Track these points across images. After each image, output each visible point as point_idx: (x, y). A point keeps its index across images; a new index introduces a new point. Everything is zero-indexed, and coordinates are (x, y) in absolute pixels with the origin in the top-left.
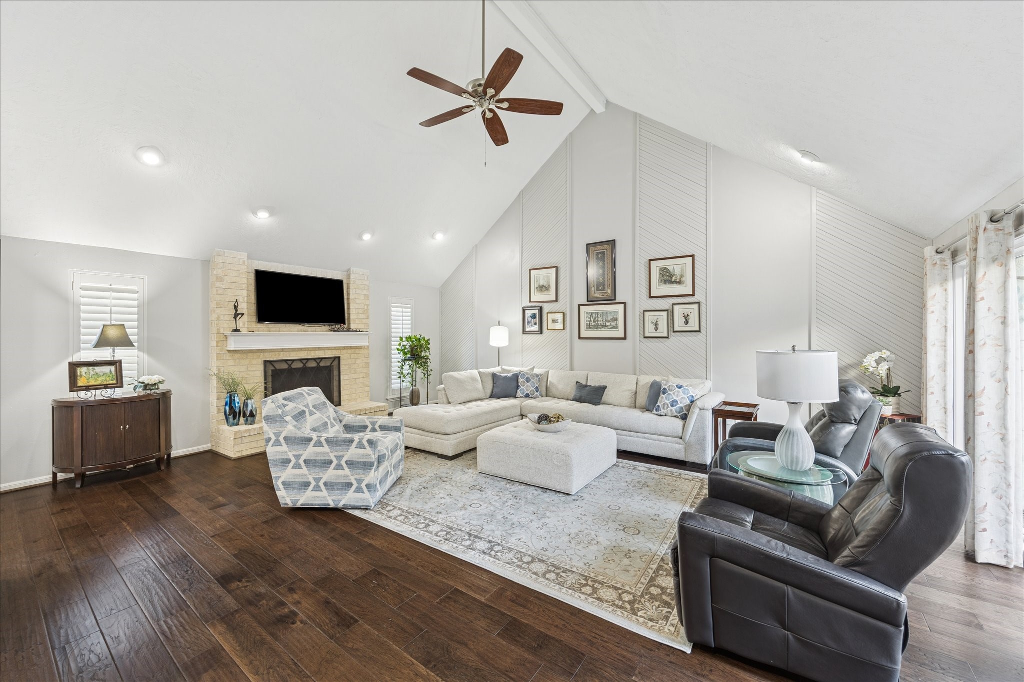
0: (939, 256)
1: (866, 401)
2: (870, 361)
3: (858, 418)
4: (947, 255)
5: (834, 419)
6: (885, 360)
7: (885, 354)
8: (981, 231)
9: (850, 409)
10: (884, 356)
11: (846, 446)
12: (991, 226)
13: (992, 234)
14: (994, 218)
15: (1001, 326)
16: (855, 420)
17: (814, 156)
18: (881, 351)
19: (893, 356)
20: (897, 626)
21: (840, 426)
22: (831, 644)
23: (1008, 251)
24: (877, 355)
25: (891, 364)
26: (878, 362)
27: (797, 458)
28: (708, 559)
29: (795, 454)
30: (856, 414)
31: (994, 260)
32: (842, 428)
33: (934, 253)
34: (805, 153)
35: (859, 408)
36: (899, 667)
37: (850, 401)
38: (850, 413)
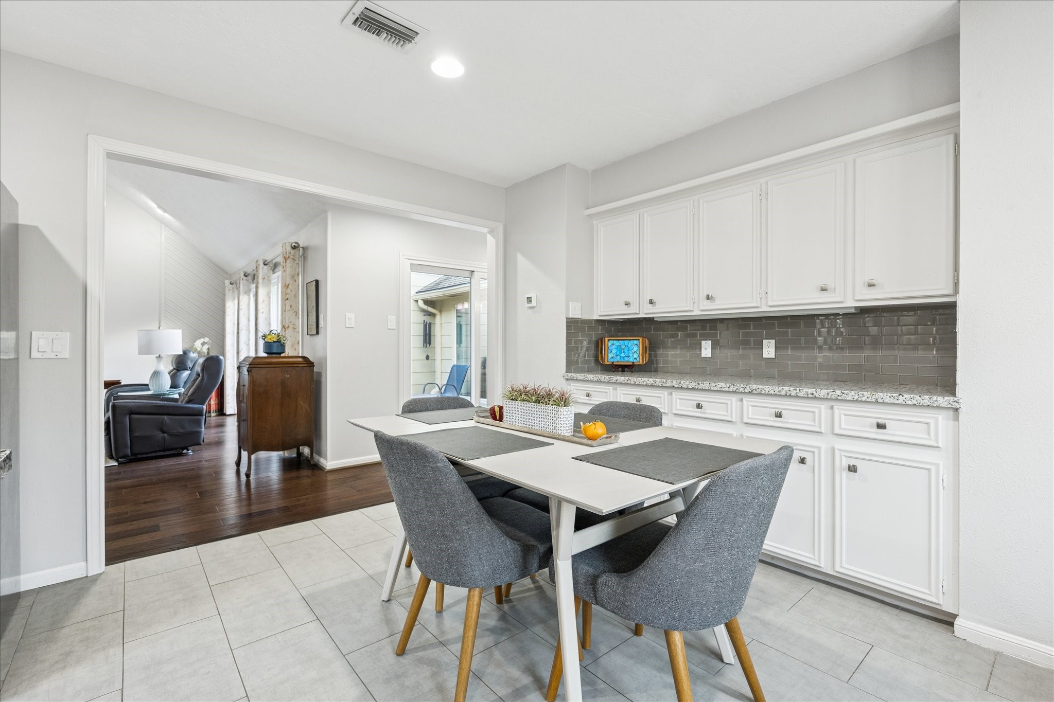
0: (231, 286)
1: (195, 358)
2: (198, 344)
3: (191, 366)
4: (250, 278)
5: (179, 369)
6: (206, 343)
7: (206, 340)
8: (241, 279)
9: (187, 362)
10: (206, 341)
11: (185, 383)
12: (245, 278)
13: (245, 281)
14: (246, 274)
15: (248, 321)
16: (190, 368)
17: (165, 211)
18: (204, 338)
19: (210, 341)
20: (202, 416)
21: (182, 372)
22: (181, 431)
23: (250, 290)
24: (202, 340)
25: (210, 346)
26: (203, 344)
27: (162, 384)
28: (128, 417)
29: (161, 382)
30: (190, 365)
31: (246, 293)
32: (183, 373)
33: (229, 284)
34: (159, 207)
35: (192, 361)
36: (203, 430)
37: (188, 358)
38: (187, 364)
